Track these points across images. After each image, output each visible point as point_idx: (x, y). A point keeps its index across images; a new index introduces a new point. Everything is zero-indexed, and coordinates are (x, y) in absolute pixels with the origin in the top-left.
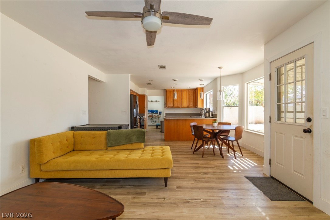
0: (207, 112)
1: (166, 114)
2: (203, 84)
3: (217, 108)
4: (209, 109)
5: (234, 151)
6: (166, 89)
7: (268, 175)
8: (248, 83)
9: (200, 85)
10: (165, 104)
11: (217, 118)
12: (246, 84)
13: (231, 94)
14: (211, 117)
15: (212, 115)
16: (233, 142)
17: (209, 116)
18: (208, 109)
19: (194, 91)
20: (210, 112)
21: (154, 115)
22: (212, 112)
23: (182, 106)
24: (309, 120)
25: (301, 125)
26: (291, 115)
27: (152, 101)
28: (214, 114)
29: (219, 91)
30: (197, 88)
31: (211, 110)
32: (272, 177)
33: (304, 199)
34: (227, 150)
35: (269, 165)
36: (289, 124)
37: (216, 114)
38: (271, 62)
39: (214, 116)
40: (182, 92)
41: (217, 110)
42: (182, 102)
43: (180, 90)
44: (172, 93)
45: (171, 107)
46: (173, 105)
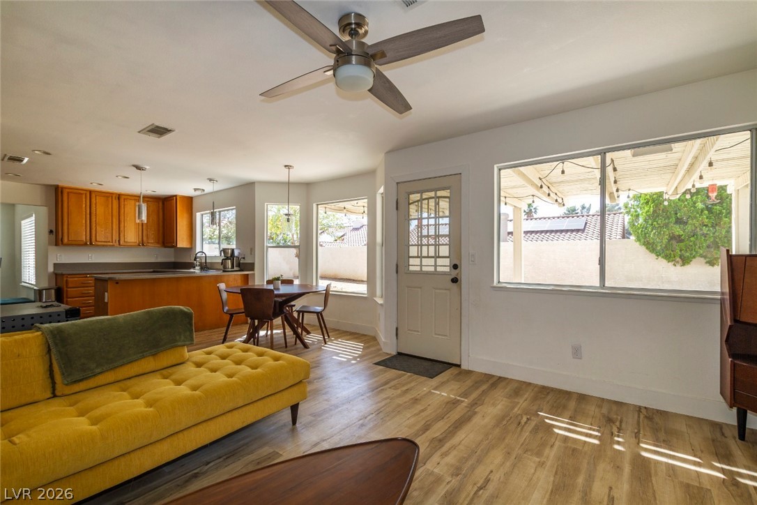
1: (55, 264)
2: (204, 190)
3: (252, 249)
4: (232, 251)
6: (61, 184)
7: (394, 353)
8: (318, 205)
9: (195, 190)
10: (51, 232)
12: (315, 206)
14: (237, 269)
15: (239, 265)
17: (232, 267)
19: (161, 204)
20: (235, 258)
22: (238, 258)
23: (122, 242)
24: (455, 267)
25: (444, 274)
26: (417, 261)
29: (286, 215)
30: (176, 196)
31: (236, 253)
32: (399, 354)
33: (451, 365)
35: (395, 338)
36: (427, 273)
38: (397, 183)
40: (122, 200)
41: (252, 254)
42: (122, 229)
43: (116, 194)
44: (84, 200)
45: (82, 243)
46: (88, 238)
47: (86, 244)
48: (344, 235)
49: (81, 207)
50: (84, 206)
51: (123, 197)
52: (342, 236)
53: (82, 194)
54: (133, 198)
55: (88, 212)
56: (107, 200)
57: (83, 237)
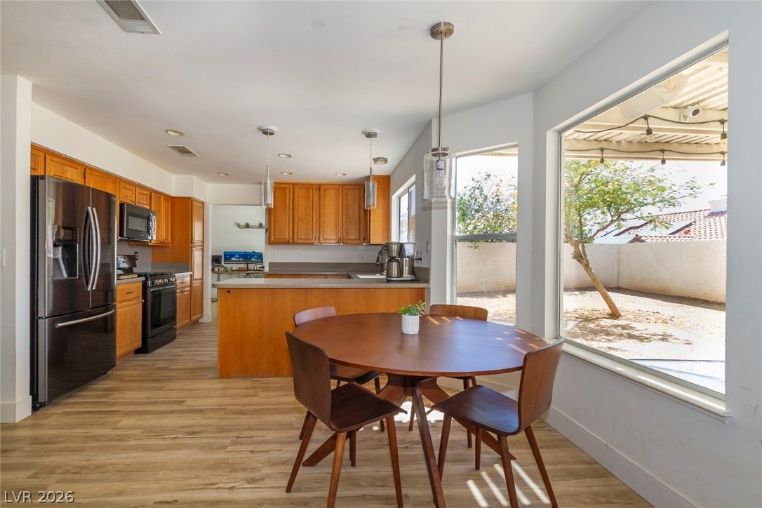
0: (392, 259)
1: (270, 263)
3: (428, 243)
4: (401, 246)
5: (506, 461)
8: (560, 132)
10: (267, 230)
11: (427, 281)
12: (551, 137)
13: (477, 211)
14: (409, 278)
15: (413, 271)
16: (509, 438)
17: (401, 273)
18: (395, 248)
19: (362, 190)
20: (406, 260)
21: (251, 266)
22: (412, 259)
27: (248, 224)
28: (420, 268)
31: (409, 250)
34: (470, 446)
37: (423, 265)
39: (420, 274)
40: (322, 191)
41: (428, 251)
42: (322, 223)
43: (317, 184)
44: (288, 195)
45: (285, 241)
46: (291, 236)
47: (288, 243)
48: (691, 224)
49: (286, 202)
50: (288, 201)
51: (323, 188)
52: (687, 226)
53: (285, 188)
54: (333, 187)
55: (291, 207)
56: (308, 193)
57: (287, 235)
